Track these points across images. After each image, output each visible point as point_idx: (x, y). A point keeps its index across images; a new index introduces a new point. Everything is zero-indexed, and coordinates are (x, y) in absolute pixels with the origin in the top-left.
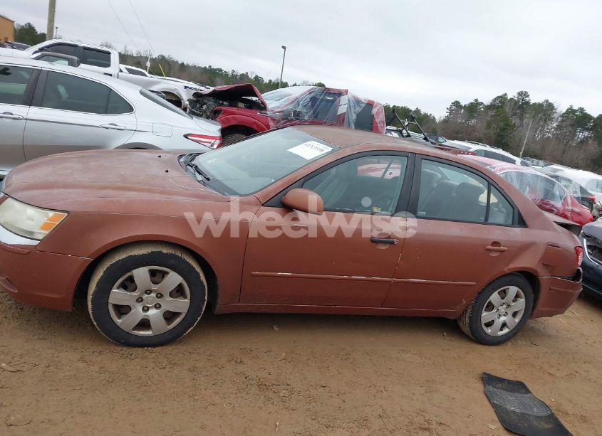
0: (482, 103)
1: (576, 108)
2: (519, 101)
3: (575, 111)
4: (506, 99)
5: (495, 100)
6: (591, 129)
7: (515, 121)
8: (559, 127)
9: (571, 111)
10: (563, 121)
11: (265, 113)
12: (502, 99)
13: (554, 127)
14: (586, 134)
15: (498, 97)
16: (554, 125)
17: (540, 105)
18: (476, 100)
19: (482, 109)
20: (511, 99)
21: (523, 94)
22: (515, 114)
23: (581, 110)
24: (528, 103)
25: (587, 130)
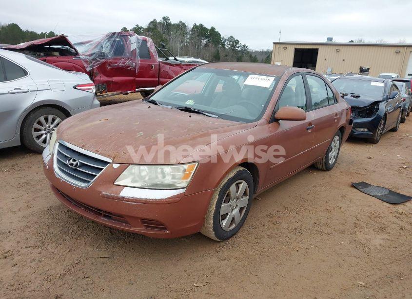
0: (141, 27)
1: (198, 25)
2: (164, 23)
3: (198, 26)
4: (157, 22)
5: (149, 24)
6: (209, 37)
7: (166, 36)
8: (191, 38)
9: (195, 27)
10: (192, 34)
11: (79, 58)
12: (154, 23)
13: (188, 39)
14: (207, 40)
15: (151, 22)
16: (189, 37)
17: (178, 25)
18: (137, 26)
19: (143, 32)
20: (160, 23)
21: (166, 19)
22: (164, 33)
23: (201, 25)
24: (170, 24)
25: (207, 37)
